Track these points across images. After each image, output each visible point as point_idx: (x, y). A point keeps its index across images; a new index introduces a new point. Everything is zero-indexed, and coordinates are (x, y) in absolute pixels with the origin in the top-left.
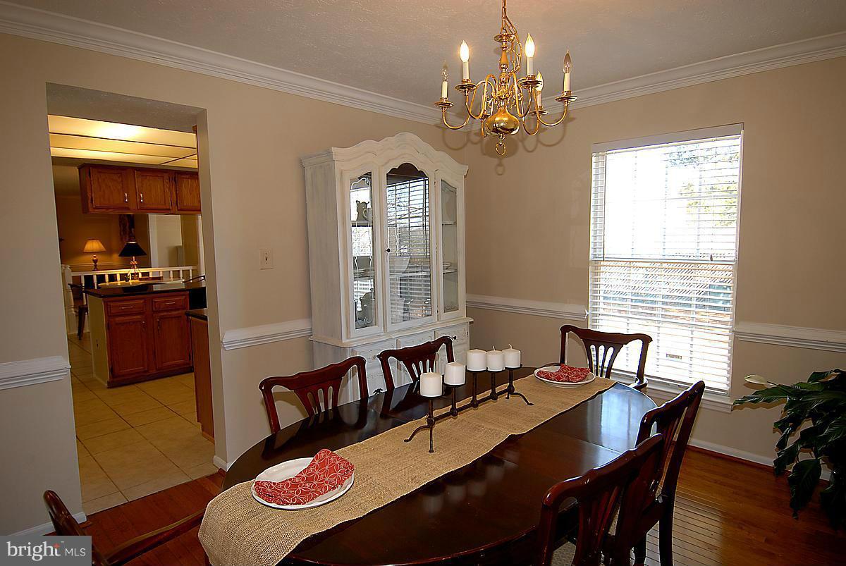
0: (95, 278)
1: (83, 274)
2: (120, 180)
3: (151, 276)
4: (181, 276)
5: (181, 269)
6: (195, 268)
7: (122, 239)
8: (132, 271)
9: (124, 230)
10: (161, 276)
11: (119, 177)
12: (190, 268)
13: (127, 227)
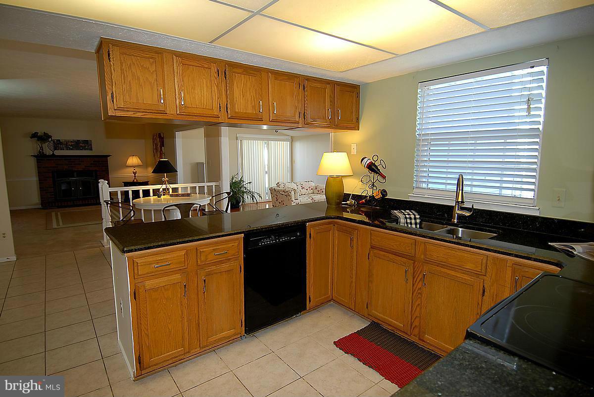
0: (130, 193)
1: (119, 190)
2: (153, 69)
3: (180, 192)
4: (206, 191)
5: (206, 184)
6: (217, 184)
7: (154, 156)
8: (164, 186)
9: (156, 149)
10: (189, 192)
11: (151, 64)
12: (213, 184)
13: (159, 146)
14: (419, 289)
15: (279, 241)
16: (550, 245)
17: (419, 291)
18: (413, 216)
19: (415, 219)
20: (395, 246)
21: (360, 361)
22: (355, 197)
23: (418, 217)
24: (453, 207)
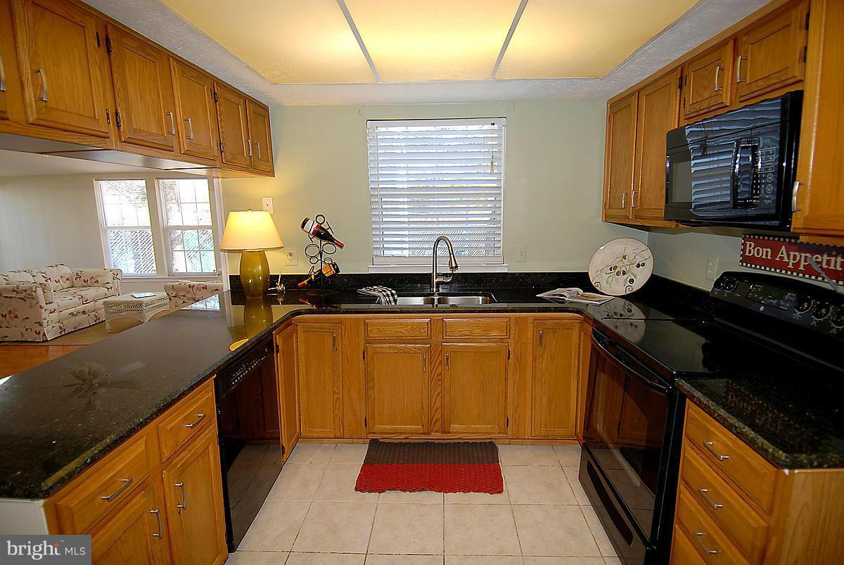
14: (438, 375)
15: (251, 368)
16: (539, 297)
17: (438, 378)
18: (389, 293)
19: (392, 295)
20: (405, 332)
21: (405, 491)
22: (286, 279)
23: (394, 292)
24: (430, 274)
